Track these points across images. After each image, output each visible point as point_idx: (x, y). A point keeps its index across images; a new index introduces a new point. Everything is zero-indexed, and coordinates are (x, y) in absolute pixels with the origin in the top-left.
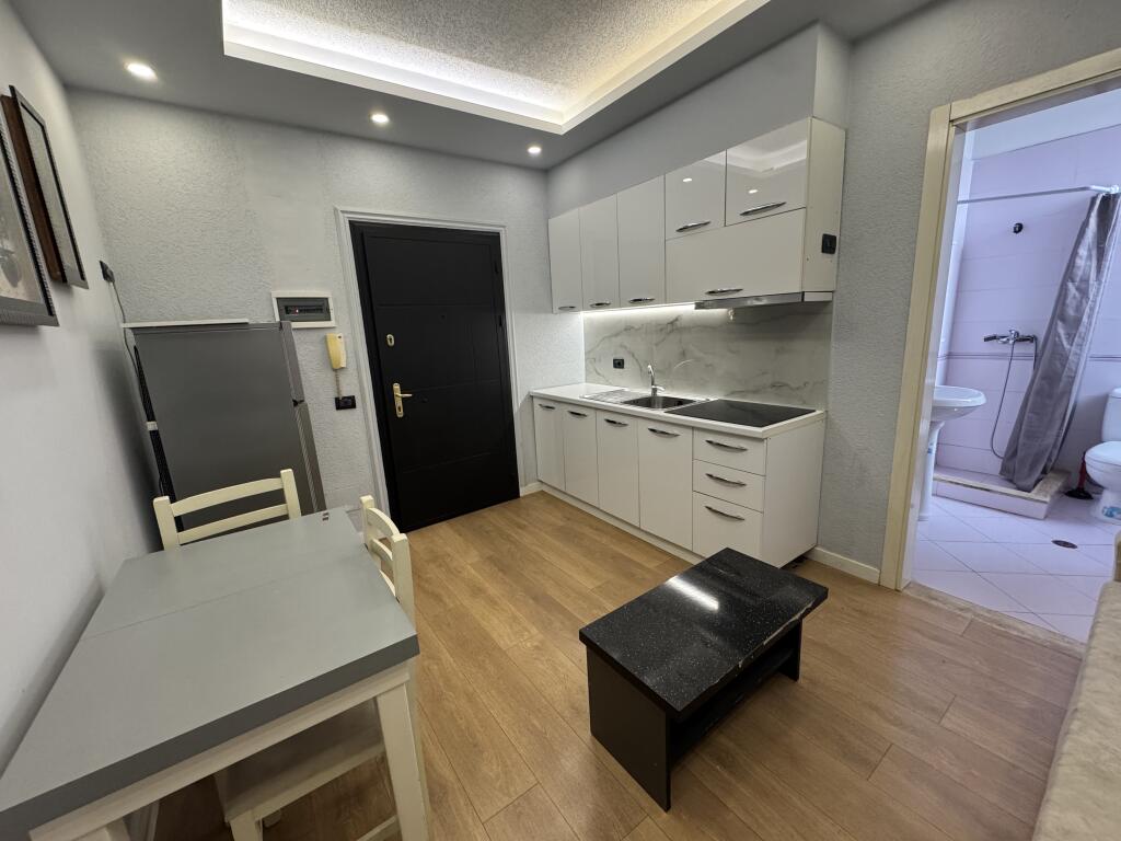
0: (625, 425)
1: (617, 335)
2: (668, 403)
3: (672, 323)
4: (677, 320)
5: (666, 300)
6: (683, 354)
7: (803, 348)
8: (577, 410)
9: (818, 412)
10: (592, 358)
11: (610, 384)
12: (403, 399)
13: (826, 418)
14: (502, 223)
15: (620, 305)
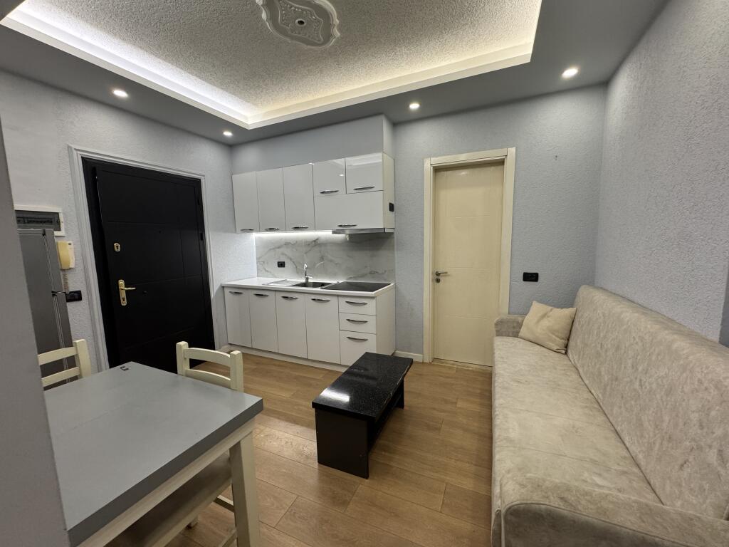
0: (296, 298)
1: (279, 248)
2: (315, 285)
3: (315, 241)
4: (317, 239)
5: (315, 229)
6: (322, 258)
7: (383, 254)
8: (260, 293)
9: (392, 284)
10: (261, 262)
11: (276, 277)
12: (127, 291)
13: (395, 287)
14: (202, 173)
15: (286, 230)
